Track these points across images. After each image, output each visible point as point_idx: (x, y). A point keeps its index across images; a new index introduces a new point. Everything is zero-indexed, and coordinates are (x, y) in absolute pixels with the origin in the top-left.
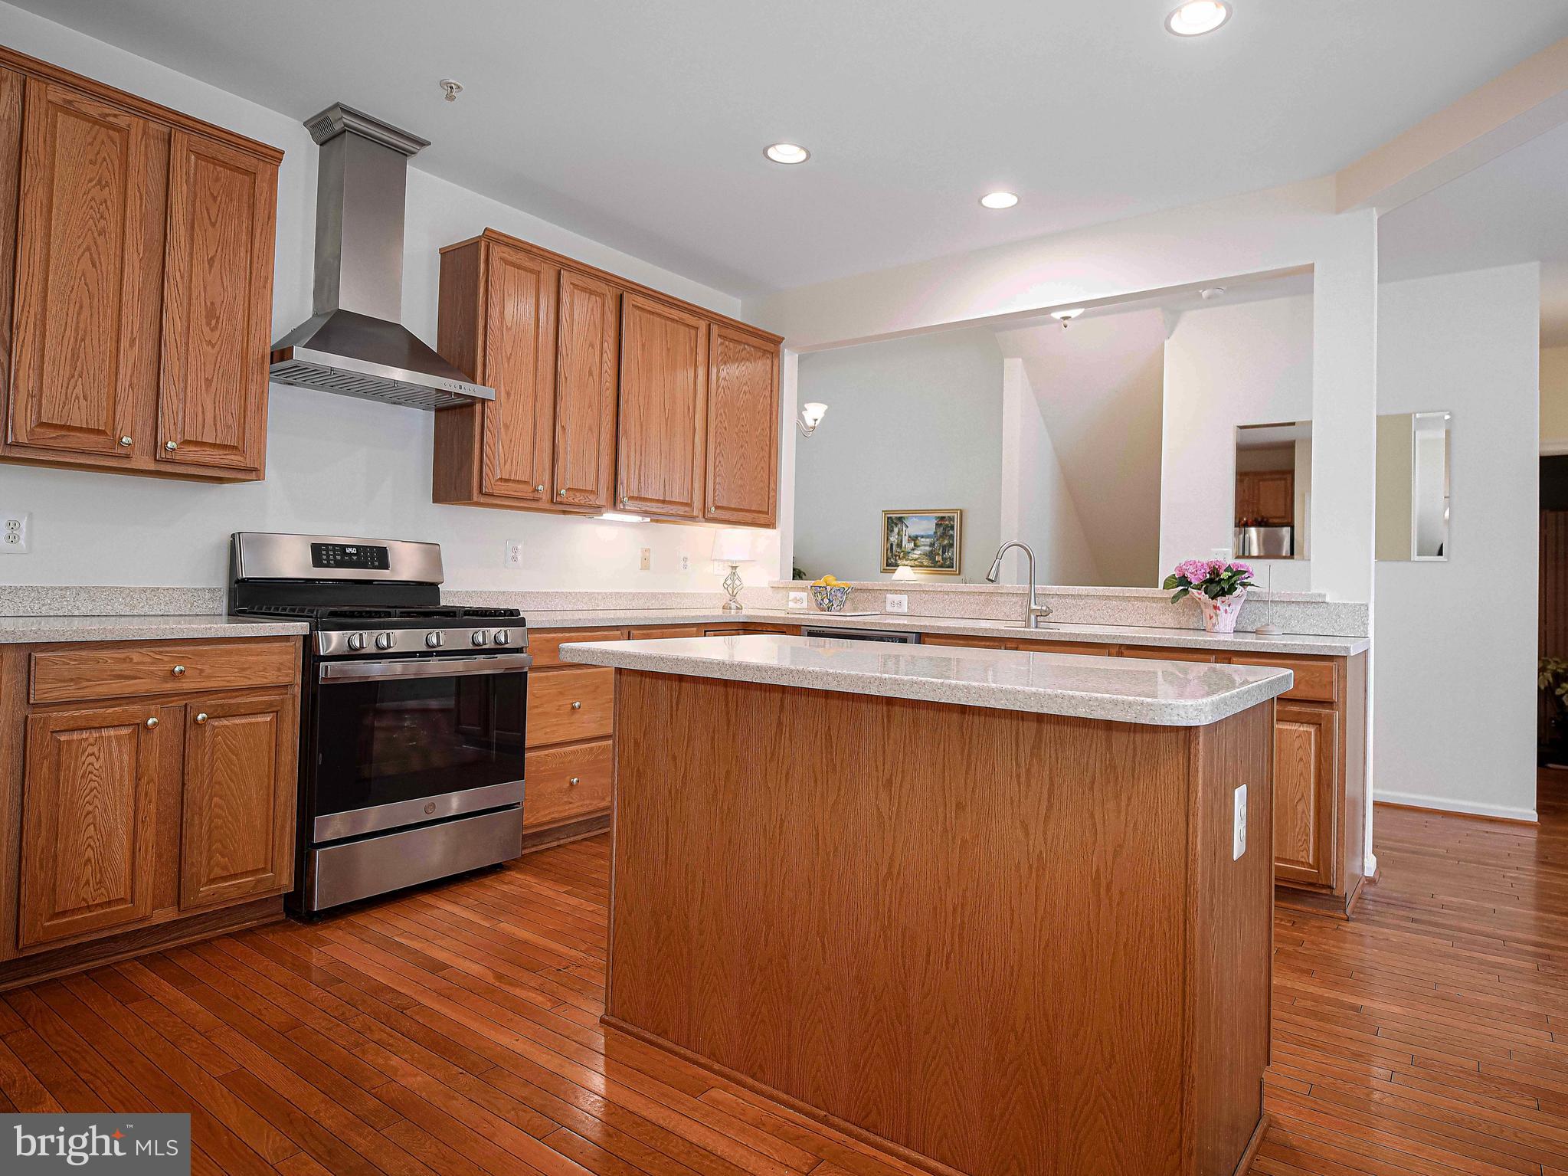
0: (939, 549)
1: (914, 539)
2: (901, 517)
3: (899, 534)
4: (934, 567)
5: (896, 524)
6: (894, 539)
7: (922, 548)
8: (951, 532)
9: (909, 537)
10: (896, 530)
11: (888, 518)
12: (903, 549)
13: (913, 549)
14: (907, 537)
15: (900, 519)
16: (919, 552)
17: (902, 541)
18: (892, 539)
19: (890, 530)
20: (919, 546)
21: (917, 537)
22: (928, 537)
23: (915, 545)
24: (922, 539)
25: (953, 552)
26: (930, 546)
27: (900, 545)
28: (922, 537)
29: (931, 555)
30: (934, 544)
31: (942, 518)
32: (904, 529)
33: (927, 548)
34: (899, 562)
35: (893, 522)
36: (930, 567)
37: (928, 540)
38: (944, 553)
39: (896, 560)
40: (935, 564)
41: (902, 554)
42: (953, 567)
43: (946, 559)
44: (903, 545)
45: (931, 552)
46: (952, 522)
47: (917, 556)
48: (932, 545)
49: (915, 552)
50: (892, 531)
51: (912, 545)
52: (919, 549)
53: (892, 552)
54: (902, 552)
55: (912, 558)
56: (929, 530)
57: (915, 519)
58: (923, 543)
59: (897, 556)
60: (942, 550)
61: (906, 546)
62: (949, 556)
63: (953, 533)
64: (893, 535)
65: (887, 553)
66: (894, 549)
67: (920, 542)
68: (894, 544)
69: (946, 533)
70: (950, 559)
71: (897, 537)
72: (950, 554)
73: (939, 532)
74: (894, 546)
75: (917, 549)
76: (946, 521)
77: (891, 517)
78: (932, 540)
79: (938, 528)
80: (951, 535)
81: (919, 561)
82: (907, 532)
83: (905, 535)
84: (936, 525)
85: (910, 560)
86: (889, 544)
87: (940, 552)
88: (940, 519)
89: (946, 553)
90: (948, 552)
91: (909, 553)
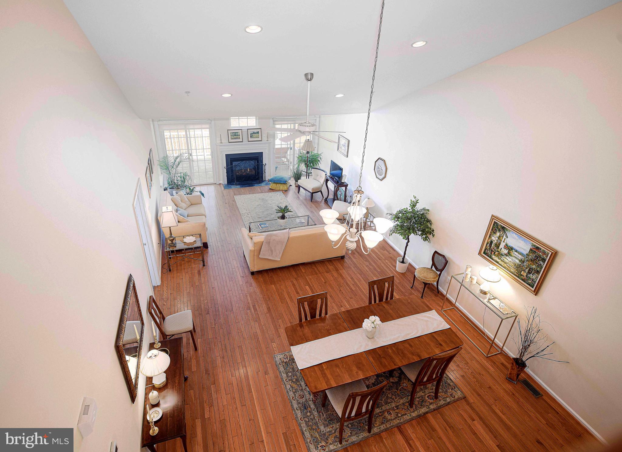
0: (527, 268)
1: (510, 249)
2: (505, 228)
3: (499, 238)
4: (518, 277)
5: (499, 230)
6: (495, 238)
7: (514, 258)
8: (541, 262)
9: (506, 245)
10: (498, 234)
11: (495, 222)
12: (499, 250)
13: (506, 255)
14: (504, 244)
15: (503, 228)
16: (510, 260)
17: (500, 244)
18: (493, 238)
19: (494, 231)
20: (511, 256)
21: (512, 249)
22: (521, 254)
23: (508, 253)
24: (515, 253)
25: (537, 277)
26: (520, 261)
27: (498, 246)
28: (516, 251)
29: (518, 268)
30: (524, 262)
31: (538, 248)
32: (504, 237)
33: (517, 261)
34: (493, 257)
35: (497, 227)
36: (515, 275)
37: (520, 256)
38: (529, 272)
39: (491, 253)
40: (519, 275)
41: (497, 253)
42: (533, 287)
44: (500, 248)
45: (520, 265)
46: (544, 256)
47: (507, 261)
48: (522, 261)
49: (508, 258)
50: (495, 233)
51: (506, 251)
52: (511, 257)
53: (491, 247)
54: (498, 251)
55: (503, 260)
56: (524, 249)
57: (515, 235)
58: (515, 256)
59: (493, 252)
60: (529, 270)
61: (502, 250)
62: (532, 277)
63: (542, 264)
64: (495, 236)
65: (486, 245)
66: (492, 246)
67: (514, 253)
68: (494, 243)
69: (536, 260)
70: (532, 280)
71: (497, 239)
72: (534, 277)
73: (532, 256)
74: (493, 244)
75: (509, 256)
76: (541, 252)
77: (497, 223)
78: (524, 258)
79: (531, 253)
80: (541, 264)
81: (508, 266)
82: (506, 240)
83: (504, 242)
84: (531, 250)
85: (502, 261)
86: (490, 239)
87: (527, 270)
88: (536, 247)
89: (531, 275)
90: (532, 274)
91: (503, 255)
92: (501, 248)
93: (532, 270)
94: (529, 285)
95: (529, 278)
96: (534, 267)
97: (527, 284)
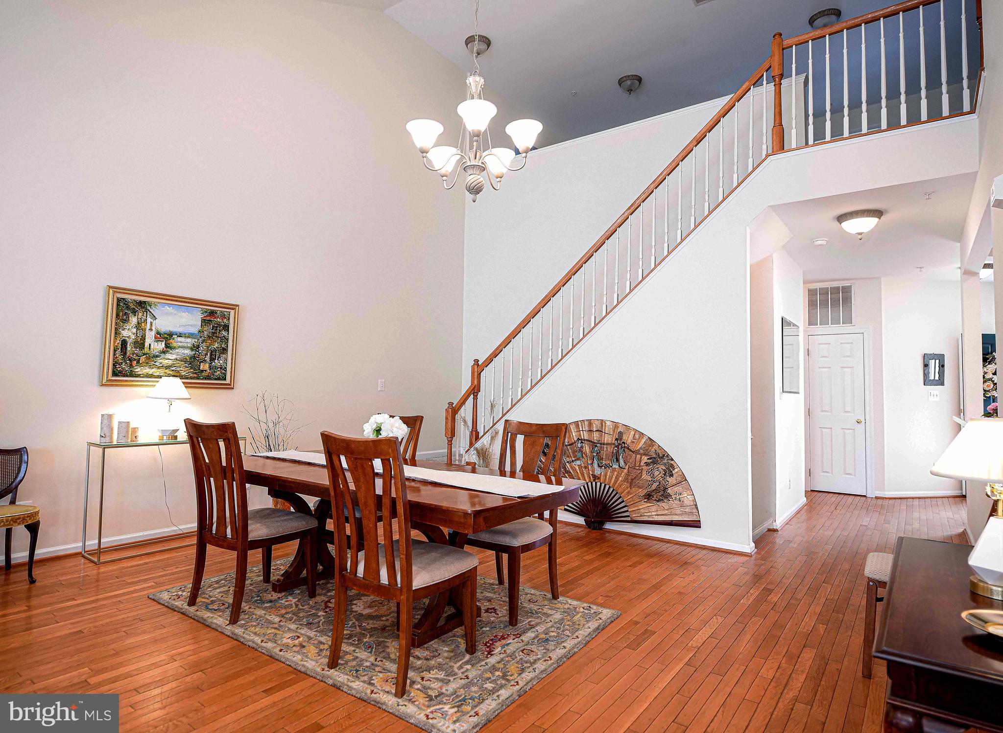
0: (206, 354)
1: (166, 337)
2: (145, 302)
3: (138, 326)
4: (198, 378)
5: (134, 312)
6: (129, 332)
7: (181, 351)
8: (224, 333)
9: (158, 333)
10: (134, 320)
11: (119, 300)
12: (146, 350)
13: (164, 352)
14: (153, 333)
15: (141, 304)
16: (174, 357)
17: (143, 338)
18: (125, 333)
20: (174, 348)
21: (171, 335)
22: (190, 335)
23: (167, 346)
24: (180, 339)
26: (192, 349)
27: (140, 343)
28: (180, 335)
29: (193, 362)
30: (198, 347)
31: (212, 313)
32: (149, 320)
33: (188, 352)
34: (138, 370)
35: (128, 308)
36: (191, 378)
37: (189, 340)
38: (212, 359)
39: (131, 366)
40: (198, 373)
41: (143, 359)
42: (225, 379)
43: (216, 368)
44: (147, 345)
45: (193, 357)
46: (225, 320)
47: (170, 362)
48: (195, 348)
49: (168, 356)
50: (126, 321)
51: (162, 346)
52: (174, 351)
53: (125, 353)
54: (144, 354)
55: (161, 365)
56: (191, 325)
57: (168, 308)
58: (181, 344)
59: (135, 360)
60: (211, 355)
61: (152, 347)
62: (219, 364)
63: (226, 335)
64: (127, 328)
65: (114, 355)
66: (129, 349)
67: (177, 341)
68: (129, 341)
69: (216, 333)
70: (221, 368)
71: (134, 330)
72: (221, 362)
73: (208, 330)
74: (129, 344)
75: (171, 351)
76: (218, 317)
77: (124, 299)
78: (196, 341)
79: (205, 325)
80: (224, 336)
81: (173, 370)
82: (154, 324)
83: (151, 330)
84: (204, 322)
85: (159, 368)
86: (118, 339)
87: (208, 358)
88: (209, 313)
89: (216, 361)
90: (218, 360)
91: (157, 356)
92: (150, 345)
93: (216, 353)
94: (219, 379)
95: (215, 368)
96: (216, 345)
97: (216, 379)
